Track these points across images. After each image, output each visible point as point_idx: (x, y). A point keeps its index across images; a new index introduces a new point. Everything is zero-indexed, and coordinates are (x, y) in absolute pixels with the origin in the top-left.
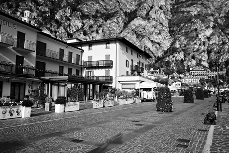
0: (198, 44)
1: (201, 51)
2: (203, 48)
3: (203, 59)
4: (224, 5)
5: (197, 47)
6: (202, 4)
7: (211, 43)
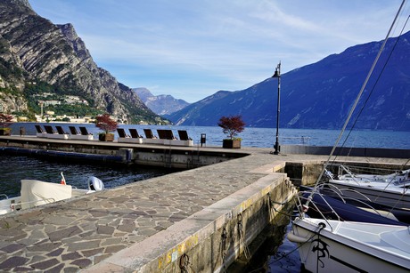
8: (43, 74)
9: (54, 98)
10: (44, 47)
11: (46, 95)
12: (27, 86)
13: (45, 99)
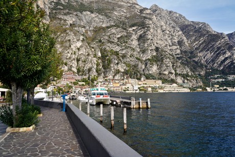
0: (70, 53)
1: (72, 59)
2: (73, 56)
3: (73, 65)
4: (93, 21)
5: (69, 55)
6: (76, 15)
7: (80, 53)
8: (215, 65)
9: (220, 78)
10: (216, 50)
11: (216, 76)
12: (206, 73)
13: (215, 79)
